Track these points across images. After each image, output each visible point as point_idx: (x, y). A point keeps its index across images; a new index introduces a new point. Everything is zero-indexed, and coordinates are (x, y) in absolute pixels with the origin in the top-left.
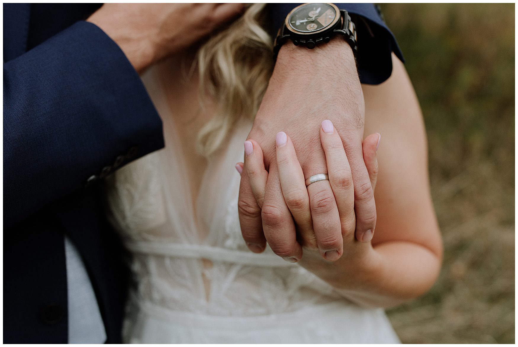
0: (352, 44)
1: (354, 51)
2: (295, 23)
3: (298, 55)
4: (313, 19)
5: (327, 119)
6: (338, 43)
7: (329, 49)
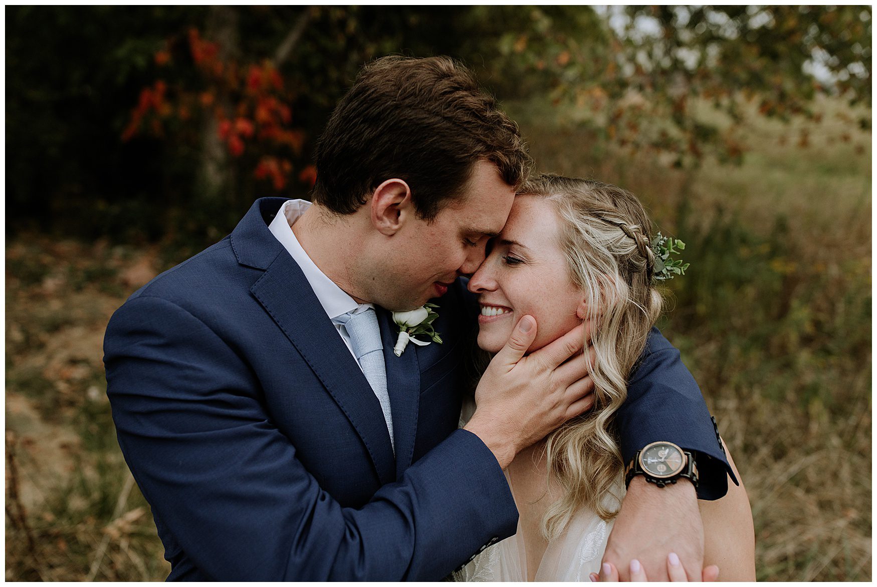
0: (694, 483)
1: (696, 488)
2: (647, 461)
3: (648, 489)
4: (662, 460)
5: (673, 551)
6: (684, 483)
7: (675, 488)
